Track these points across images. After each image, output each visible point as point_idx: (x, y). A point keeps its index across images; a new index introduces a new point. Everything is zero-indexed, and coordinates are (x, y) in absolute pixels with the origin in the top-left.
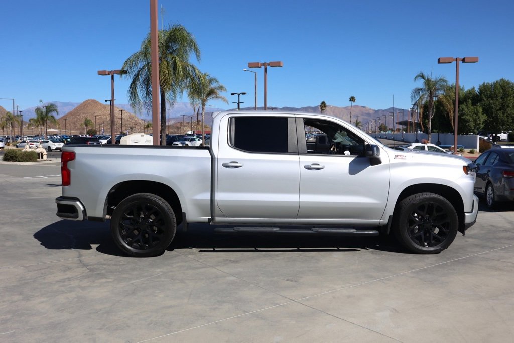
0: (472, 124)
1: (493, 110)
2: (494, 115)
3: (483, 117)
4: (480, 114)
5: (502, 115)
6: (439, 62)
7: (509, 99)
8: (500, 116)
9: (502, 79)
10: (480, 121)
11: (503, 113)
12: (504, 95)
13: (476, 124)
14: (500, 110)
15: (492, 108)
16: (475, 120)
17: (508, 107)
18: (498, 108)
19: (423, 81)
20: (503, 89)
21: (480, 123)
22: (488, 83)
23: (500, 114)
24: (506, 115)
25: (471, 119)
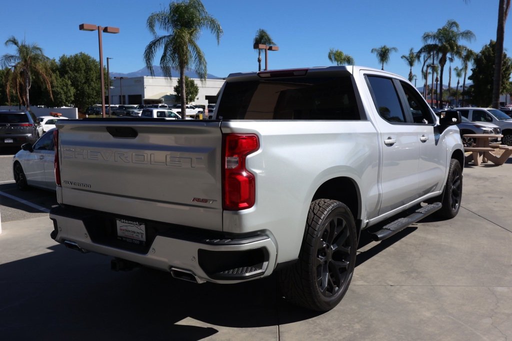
0: (63, 97)
1: (79, 83)
2: (80, 88)
3: (73, 91)
4: (69, 87)
5: (87, 88)
6: (82, 27)
7: (92, 72)
8: (86, 89)
9: (81, 53)
10: (70, 93)
11: (88, 86)
12: (86, 68)
13: (67, 97)
14: (85, 83)
15: (78, 81)
16: (66, 93)
17: (92, 80)
18: (84, 81)
19: (15, 47)
20: (84, 62)
21: (71, 96)
22: (71, 56)
23: (86, 87)
24: (91, 88)
25: (62, 92)
